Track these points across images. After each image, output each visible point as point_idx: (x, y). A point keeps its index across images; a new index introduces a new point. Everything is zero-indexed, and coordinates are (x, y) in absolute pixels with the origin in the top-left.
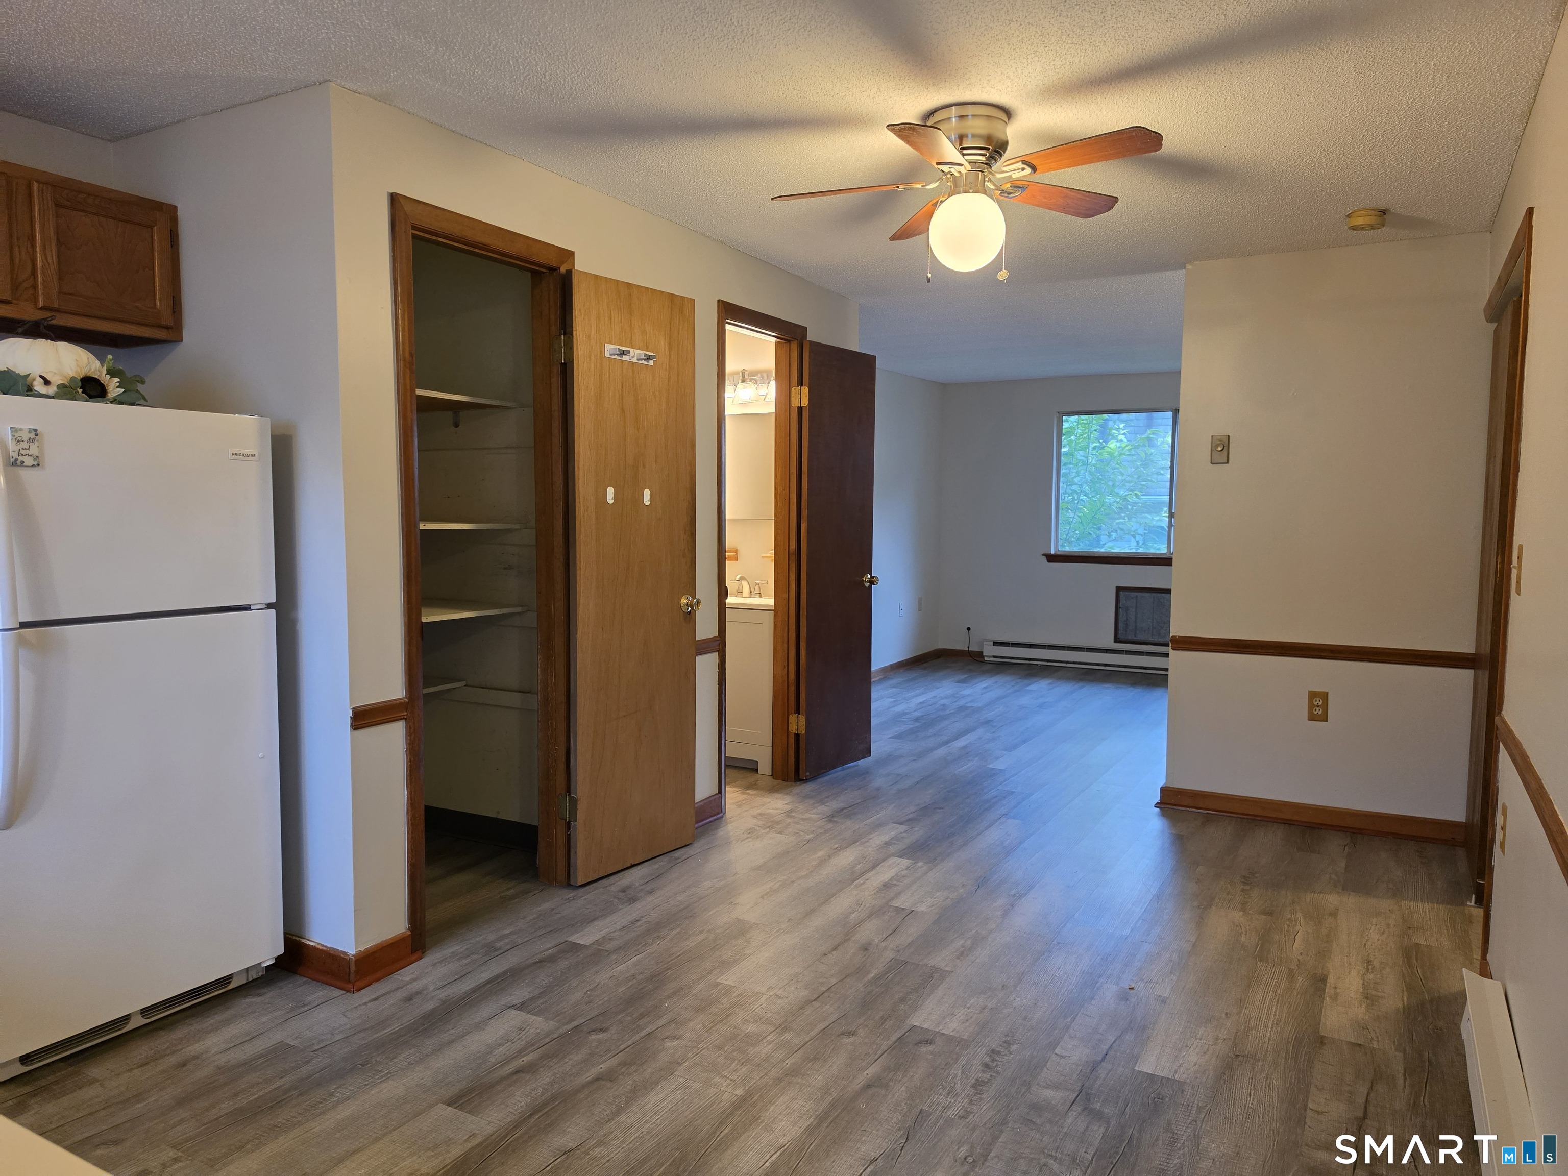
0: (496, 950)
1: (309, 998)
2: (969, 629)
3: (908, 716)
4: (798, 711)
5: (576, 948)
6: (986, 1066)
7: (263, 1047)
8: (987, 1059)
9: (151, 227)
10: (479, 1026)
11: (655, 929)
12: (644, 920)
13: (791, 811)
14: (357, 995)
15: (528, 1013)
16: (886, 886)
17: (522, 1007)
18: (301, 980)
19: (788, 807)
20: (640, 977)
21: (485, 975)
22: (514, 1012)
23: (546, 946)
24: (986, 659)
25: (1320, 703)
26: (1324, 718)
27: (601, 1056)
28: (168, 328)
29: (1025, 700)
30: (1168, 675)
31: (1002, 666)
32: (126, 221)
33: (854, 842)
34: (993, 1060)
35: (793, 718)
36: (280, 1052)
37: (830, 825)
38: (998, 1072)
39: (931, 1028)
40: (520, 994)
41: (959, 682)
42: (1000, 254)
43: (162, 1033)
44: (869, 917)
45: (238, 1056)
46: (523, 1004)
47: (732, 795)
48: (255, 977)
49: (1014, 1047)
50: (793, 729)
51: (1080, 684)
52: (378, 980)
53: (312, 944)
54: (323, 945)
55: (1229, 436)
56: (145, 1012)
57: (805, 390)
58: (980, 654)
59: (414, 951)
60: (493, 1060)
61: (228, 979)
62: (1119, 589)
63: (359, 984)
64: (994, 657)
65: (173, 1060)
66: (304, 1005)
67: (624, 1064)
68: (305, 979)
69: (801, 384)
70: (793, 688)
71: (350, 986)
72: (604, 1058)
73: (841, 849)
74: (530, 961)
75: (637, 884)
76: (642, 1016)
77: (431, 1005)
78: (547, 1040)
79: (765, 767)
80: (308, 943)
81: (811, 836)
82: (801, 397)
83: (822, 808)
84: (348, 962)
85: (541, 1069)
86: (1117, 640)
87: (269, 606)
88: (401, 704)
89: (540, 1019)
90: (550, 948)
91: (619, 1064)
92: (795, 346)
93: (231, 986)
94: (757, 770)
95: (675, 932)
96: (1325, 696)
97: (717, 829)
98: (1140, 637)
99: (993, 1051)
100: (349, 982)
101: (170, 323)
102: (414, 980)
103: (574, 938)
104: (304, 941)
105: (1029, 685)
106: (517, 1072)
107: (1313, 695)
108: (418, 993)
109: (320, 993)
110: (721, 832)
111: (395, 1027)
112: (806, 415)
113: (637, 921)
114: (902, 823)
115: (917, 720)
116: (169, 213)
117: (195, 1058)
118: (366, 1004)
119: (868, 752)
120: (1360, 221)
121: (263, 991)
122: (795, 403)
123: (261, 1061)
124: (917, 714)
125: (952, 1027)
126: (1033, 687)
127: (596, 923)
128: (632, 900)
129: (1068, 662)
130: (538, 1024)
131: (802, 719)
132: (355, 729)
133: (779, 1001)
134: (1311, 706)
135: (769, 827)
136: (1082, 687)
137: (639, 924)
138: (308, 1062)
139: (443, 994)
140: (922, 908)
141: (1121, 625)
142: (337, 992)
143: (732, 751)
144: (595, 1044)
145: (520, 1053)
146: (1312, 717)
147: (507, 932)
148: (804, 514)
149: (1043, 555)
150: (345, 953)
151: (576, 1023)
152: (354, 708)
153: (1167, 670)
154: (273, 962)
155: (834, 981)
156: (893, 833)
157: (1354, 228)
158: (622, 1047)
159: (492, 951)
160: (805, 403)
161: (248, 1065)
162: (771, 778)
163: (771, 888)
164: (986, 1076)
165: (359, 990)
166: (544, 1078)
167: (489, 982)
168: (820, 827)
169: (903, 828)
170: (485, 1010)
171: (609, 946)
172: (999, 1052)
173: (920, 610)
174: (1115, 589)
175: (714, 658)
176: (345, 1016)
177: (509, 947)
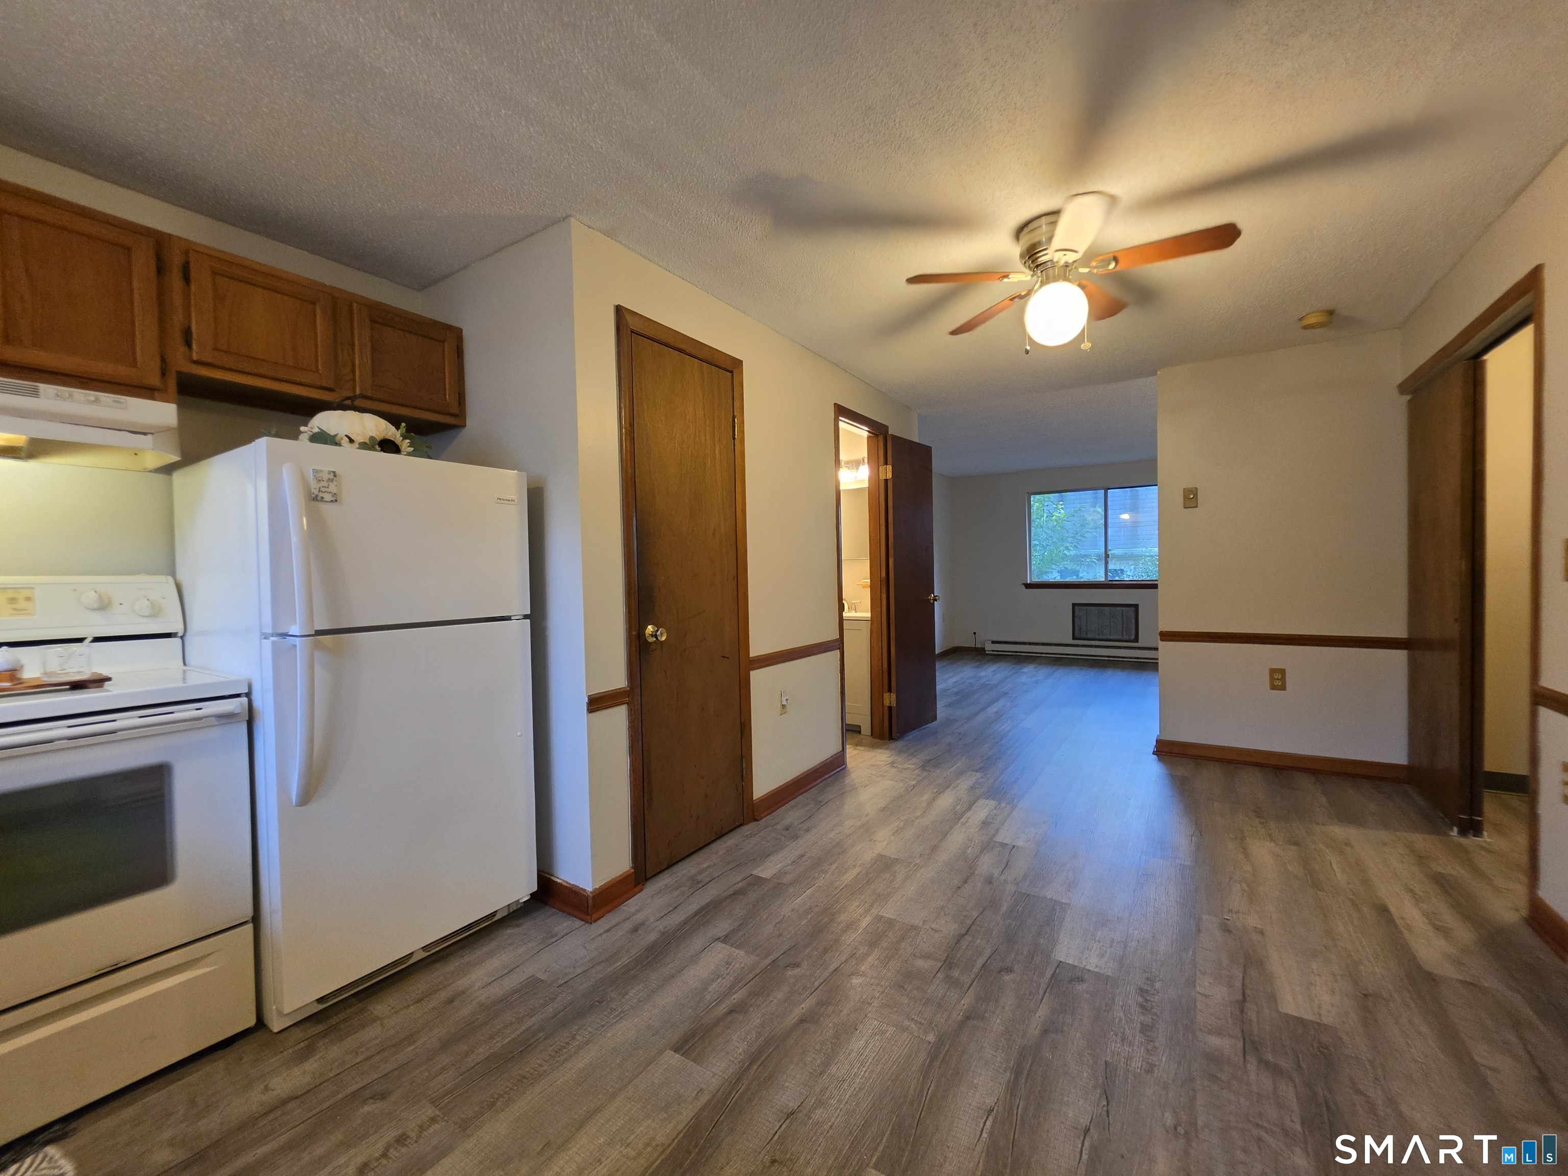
0: (698, 883)
1: (556, 929)
2: (975, 633)
3: (949, 691)
4: (890, 691)
5: (759, 881)
6: (1143, 1007)
7: (517, 982)
8: (1140, 999)
9: (443, 342)
10: (694, 959)
11: (819, 863)
12: (808, 855)
13: (893, 763)
14: (594, 925)
15: (732, 946)
16: (985, 824)
17: (725, 939)
18: (550, 910)
19: (891, 760)
20: (816, 910)
21: (693, 907)
22: (720, 945)
23: (735, 880)
24: (987, 652)
25: (1280, 677)
26: (1283, 687)
27: (800, 994)
28: (455, 416)
29: (1023, 679)
30: (1158, 663)
31: (998, 657)
32: (424, 336)
33: (948, 787)
34: (1146, 1000)
35: (886, 695)
36: (532, 985)
37: (925, 774)
38: (1156, 1015)
39: (1076, 964)
40: (722, 926)
41: (975, 668)
42: (1083, 330)
43: (438, 965)
44: (982, 852)
45: (497, 991)
46: (726, 936)
47: (850, 751)
48: (515, 908)
49: (1158, 986)
50: (887, 703)
51: (1055, 667)
52: (609, 912)
53: (559, 881)
54: (567, 882)
55: (1197, 488)
56: (424, 948)
57: (889, 468)
58: (983, 649)
59: (636, 885)
60: (708, 997)
61: (493, 914)
62: (1074, 605)
63: (595, 916)
64: (993, 651)
65: (443, 995)
66: (552, 936)
67: (821, 1004)
68: (554, 910)
69: (886, 463)
70: (886, 675)
71: (588, 918)
72: (803, 996)
73: (939, 793)
74: (727, 894)
75: (796, 823)
76: (826, 951)
77: (652, 937)
78: (751, 976)
79: (866, 729)
80: (556, 880)
81: (914, 783)
82: (887, 472)
83: (914, 760)
84: (587, 897)
85: (751, 1009)
86: (1074, 638)
87: (526, 617)
88: (624, 691)
89: (742, 953)
90: (741, 881)
91: (818, 1004)
92: (881, 438)
93: (497, 917)
94: (860, 732)
95: (834, 866)
96: (1283, 672)
97: (844, 777)
98: (1089, 636)
99: (1141, 990)
100: (588, 914)
101: (457, 411)
102: (638, 911)
103: (756, 872)
104: (553, 878)
105: (1021, 669)
106: (731, 1012)
107: (1273, 671)
108: (642, 924)
109: (565, 924)
110: (848, 780)
111: (625, 960)
112: (890, 484)
113: (803, 856)
114: (977, 771)
115: (957, 694)
116: (457, 335)
117: (463, 992)
118: (600, 935)
119: (935, 718)
120: (1312, 320)
121: (520, 921)
122: (883, 477)
123: (516, 996)
124: (955, 690)
125: (1093, 962)
126: (1025, 670)
127: (772, 858)
128: (795, 837)
129: (1042, 653)
130: (742, 958)
131: (893, 696)
132: (590, 712)
133: (937, 935)
134: (1272, 679)
135: (881, 776)
136: (1058, 669)
137: (804, 859)
138: (554, 999)
139: (661, 925)
140: (1021, 843)
141: (1077, 629)
142: (578, 923)
143: (849, 721)
144: (792, 980)
145: (730, 990)
146: (1273, 687)
147: (705, 866)
148: (891, 552)
149: (1023, 584)
150: (585, 890)
151: (772, 958)
152: (589, 696)
153: (1158, 659)
154: (529, 897)
155: (975, 914)
156: (974, 779)
157: (1306, 327)
158: (817, 984)
159: (696, 884)
160: (890, 476)
161: (504, 1002)
162: (871, 738)
163: (898, 826)
164: (1148, 1020)
165: (596, 921)
166: (756, 1019)
167: (696, 913)
168: (919, 775)
169: (978, 775)
170: (697, 942)
171: (786, 879)
172: (1147, 990)
173: (944, 621)
174: (1071, 605)
175: (837, 653)
176: (585, 948)
177: (707, 880)
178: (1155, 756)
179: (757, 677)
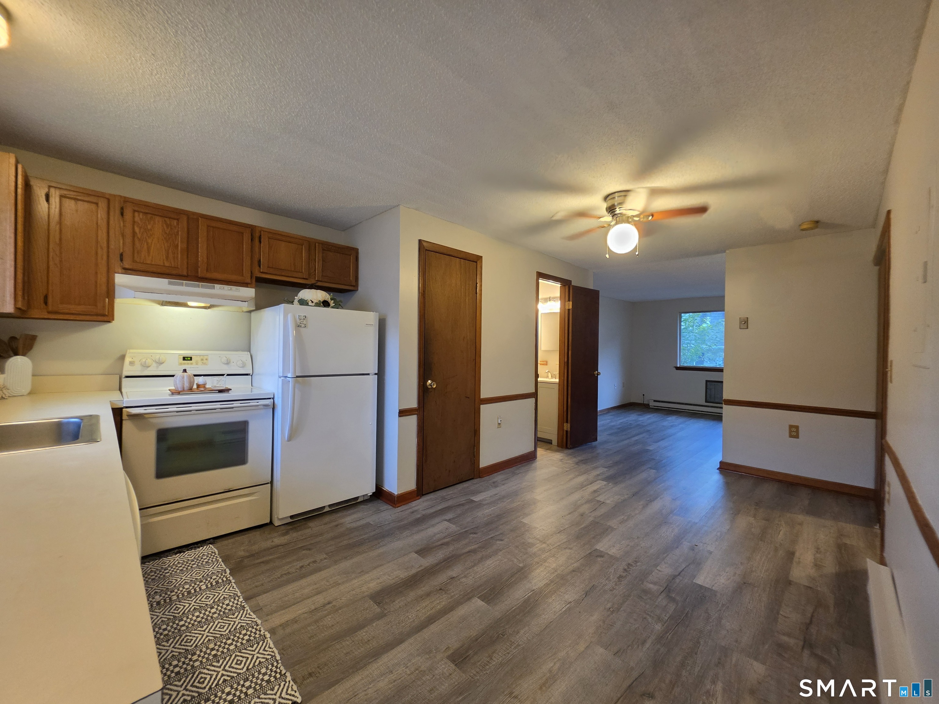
0: (445, 499)
1: (381, 508)
2: (644, 395)
3: (616, 427)
4: (567, 422)
5: (472, 501)
6: (625, 570)
7: (362, 523)
8: (626, 567)
9: (350, 255)
10: (433, 526)
11: (502, 498)
12: (499, 494)
13: (562, 459)
14: (396, 509)
15: (451, 523)
16: (595, 491)
17: (449, 521)
18: (380, 501)
19: (561, 458)
20: (493, 515)
21: (440, 507)
22: (446, 522)
23: (462, 500)
24: (651, 407)
25: (795, 430)
26: (797, 437)
27: (473, 543)
28: (354, 286)
29: (665, 423)
30: (722, 416)
31: (657, 410)
32: (343, 254)
33: (585, 473)
34: (628, 568)
35: (565, 424)
36: (368, 525)
37: (576, 466)
38: (630, 573)
39: (604, 551)
40: (450, 516)
41: (639, 415)
42: (636, 246)
43: (334, 514)
44: (585, 503)
45: (354, 525)
46: (450, 520)
47: (540, 452)
48: (366, 499)
49: (638, 564)
50: (565, 428)
51: (690, 418)
52: (404, 505)
53: (385, 489)
54: (388, 490)
55: (747, 318)
56: (330, 506)
57: (571, 303)
58: (648, 405)
59: (417, 496)
60: (434, 539)
61: (357, 498)
62: (707, 381)
63: (398, 505)
64: (654, 406)
65: (334, 524)
66: (379, 510)
67: (479, 547)
68: (382, 501)
69: (569, 301)
70: (565, 413)
71: (395, 505)
72: (473, 544)
73: (579, 475)
74: (456, 504)
76: (490, 530)
77: (419, 516)
78: (455, 534)
79: (555, 442)
80: (384, 489)
81: (568, 469)
82: (569, 305)
83: (574, 459)
84: (395, 497)
85: (450, 545)
86: (706, 401)
87: (376, 374)
88: (415, 409)
89: (454, 526)
90: (464, 500)
91: (478, 547)
92: (567, 287)
93: (358, 501)
94: (552, 443)
95: (509, 500)
96: (797, 427)
97: (532, 463)
98: (717, 401)
99: (629, 564)
100: (395, 504)
101: (354, 284)
102: (415, 506)
103: (472, 498)
104: (383, 488)
105: (668, 417)
106: (442, 544)
107: (791, 427)
108: (416, 511)
109: (385, 507)
110: (533, 465)
111: (406, 522)
112: (571, 312)
114: (606, 467)
115: (619, 428)
116: (356, 251)
117: (342, 524)
118: (398, 512)
119: (596, 440)
120: (806, 226)
121: (367, 504)
122: (567, 308)
123: (360, 528)
124: (619, 426)
125: (613, 551)
126: (670, 418)
127: (481, 493)
128: (496, 487)
129: (685, 410)
130: (453, 528)
131: (569, 425)
132: (400, 417)
133: (543, 532)
134: (790, 432)
135: (552, 465)
136: (690, 420)
137: (497, 495)
138: (375, 531)
139: (424, 513)
140: (608, 502)
141: (708, 396)
142: (390, 507)
143: (540, 435)
144: (471, 538)
145: (444, 538)
146: (791, 436)
147: (450, 493)
148: (570, 348)
149: (674, 367)
150: (394, 494)
151: (466, 529)
152: (399, 410)
153: (722, 414)
154: (372, 494)
155: (567, 527)
156: (601, 471)
157: (803, 230)
158: (481, 541)
159: (444, 499)
160: (571, 307)
161: (356, 529)
162: (557, 447)
163: (549, 487)
164: (624, 574)
165: (397, 507)
166: (451, 548)
167: (440, 510)
168: (573, 467)
169: (606, 469)
170: (437, 520)
171: (484, 503)
172: (632, 565)
173: (623, 387)
174: (705, 382)
175: (533, 400)
176: (391, 516)
177: (450, 498)
178: (718, 471)
179: (484, 409)
